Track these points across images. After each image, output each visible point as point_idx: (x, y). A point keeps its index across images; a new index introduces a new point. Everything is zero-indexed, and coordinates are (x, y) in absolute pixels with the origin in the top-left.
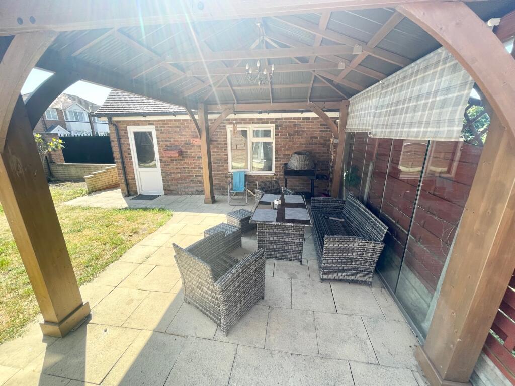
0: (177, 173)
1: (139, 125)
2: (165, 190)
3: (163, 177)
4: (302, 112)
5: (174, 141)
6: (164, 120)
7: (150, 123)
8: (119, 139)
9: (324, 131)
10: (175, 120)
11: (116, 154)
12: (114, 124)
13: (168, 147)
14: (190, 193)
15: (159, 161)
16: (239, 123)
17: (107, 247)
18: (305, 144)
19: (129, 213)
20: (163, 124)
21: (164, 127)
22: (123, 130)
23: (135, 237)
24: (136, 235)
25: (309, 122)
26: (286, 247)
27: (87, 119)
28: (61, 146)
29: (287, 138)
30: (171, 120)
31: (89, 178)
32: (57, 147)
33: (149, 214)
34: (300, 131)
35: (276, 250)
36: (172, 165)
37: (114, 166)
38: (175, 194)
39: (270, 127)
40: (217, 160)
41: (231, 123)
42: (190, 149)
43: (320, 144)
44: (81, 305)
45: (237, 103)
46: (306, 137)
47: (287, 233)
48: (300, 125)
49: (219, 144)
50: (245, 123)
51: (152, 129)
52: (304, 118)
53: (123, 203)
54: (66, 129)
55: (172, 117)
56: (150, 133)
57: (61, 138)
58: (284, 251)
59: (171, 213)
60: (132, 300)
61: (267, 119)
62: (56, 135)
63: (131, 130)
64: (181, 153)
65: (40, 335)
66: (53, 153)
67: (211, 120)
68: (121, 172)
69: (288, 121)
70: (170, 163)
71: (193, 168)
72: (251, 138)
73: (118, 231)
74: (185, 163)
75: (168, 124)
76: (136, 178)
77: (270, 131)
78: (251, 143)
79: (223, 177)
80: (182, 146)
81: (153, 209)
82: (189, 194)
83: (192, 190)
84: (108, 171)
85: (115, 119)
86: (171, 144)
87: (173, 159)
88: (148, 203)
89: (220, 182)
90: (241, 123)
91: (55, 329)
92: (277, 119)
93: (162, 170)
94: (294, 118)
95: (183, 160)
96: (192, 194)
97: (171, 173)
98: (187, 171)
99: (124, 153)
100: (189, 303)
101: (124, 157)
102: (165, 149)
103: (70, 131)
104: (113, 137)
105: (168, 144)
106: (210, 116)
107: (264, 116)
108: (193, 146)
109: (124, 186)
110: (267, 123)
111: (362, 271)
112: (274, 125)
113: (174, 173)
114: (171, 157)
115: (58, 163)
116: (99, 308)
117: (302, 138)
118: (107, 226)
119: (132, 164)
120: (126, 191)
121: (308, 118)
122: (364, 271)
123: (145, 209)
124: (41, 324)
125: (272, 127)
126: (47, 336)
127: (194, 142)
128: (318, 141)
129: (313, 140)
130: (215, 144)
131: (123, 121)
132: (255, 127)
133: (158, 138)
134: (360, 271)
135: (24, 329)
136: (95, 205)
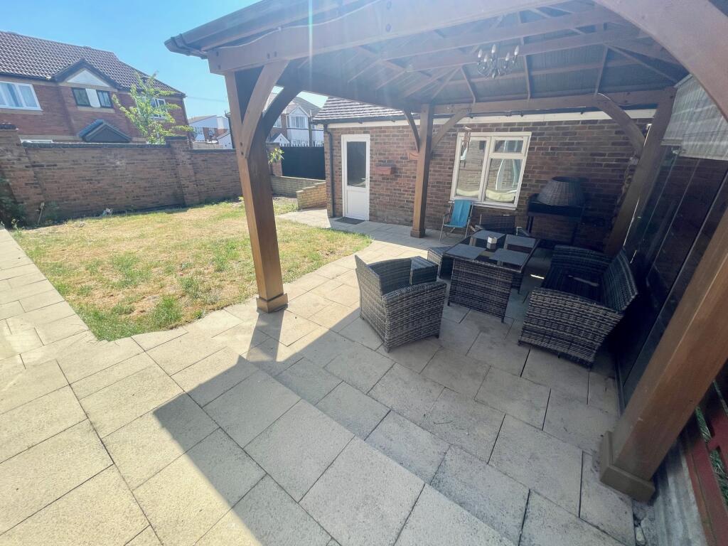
0: (386, 195)
1: (353, 133)
2: (371, 215)
3: (370, 200)
4: (582, 111)
5: (389, 154)
6: (381, 128)
7: (365, 131)
8: (332, 150)
9: (620, 144)
10: (394, 127)
11: (328, 168)
12: (329, 133)
13: (382, 161)
14: (398, 222)
15: (369, 179)
16: (474, 130)
17: (306, 260)
18: (579, 164)
19: (330, 234)
20: (380, 132)
21: (380, 136)
22: (337, 140)
23: (332, 257)
24: (333, 255)
25: (594, 128)
26: (486, 296)
27: (307, 127)
28: (281, 157)
29: (548, 154)
30: (388, 127)
31: (301, 193)
32: (277, 157)
33: (349, 238)
34: (573, 143)
35: (473, 297)
36: (382, 184)
37: (324, 182)
38: (380, 222)
39: (522, 137)
40: (437, 182)
41: (464, 131)
42: (405, 166)
43: (608, 165)
44: (282, 294)
45: (476, 102)
46: (582, 154)
47: (490, 279)
48: (575, 134)
49: (443, 160)
50: (484, 131)
51: (365, 138)
52: (584, 122)
53: (327, 223)
54: (287, 138)
55: (390, 124)
56: (364, 144)
57: (282, 148)
58: (483, 300)
59: (370, 240)
60: (318, 304)
61: (520, 124)
62: (278, 144)
63: (346, 139)
64: (394, 170)
65: (255, 307)
66: (274, 164)
67: (438, 126)
68: (330, 189)
69: (554, 127)
70: (380, 182)
71: (406, 191)
72: (489, 153)
73: (318, 248)
74: (397, 183)
75: (385, 132)
76: (343, 197)
77: (521, 143)
78: (489, 161)
79: (441, 206)
80: (397, 162)
81: (354, 234)
82: (395, 223)
83: (401, 219)
84: (317, 188)
85: (331, 126)
86: (384, 158)
87: (385, 178)
88: (351, 226)
89: (437, 211)
90: (479, 131)
91: (265, 305)
92: (536, 124)
93: (371, 190)
94: (567, 122)
95: (394, 180)
96: (399, 224)
97: (380, 195)
98: (399, 194)
99: (334, 166)
100: (363, 319)
101: (334, 172)
102: (377, 164)
103: (290, 141)
104: (327, 149)
105: (382, 158)
106: (436, 122)
107: (516, 119)
108: (410, 161)
109: (330, 206)
110: (519, 130)
111: (580, 345)
112: (530, 134)
113: (383, 195)
114: (383, 175)
115: (277, 176)
116: (294, 302)
117: (575, 154)
118: (309, 242)
119: (341, 181)
120: (332, 212)
121: (595, 122)
122: (583, 346)
123: (346, 232)
124: (257, 299)
125: (525, 137)
126: (259, 309)
127: (411, 156)
128: (604, 160)
129: (594, 159)
130: (438, 160)
131: (338, 129)
132: (499, 137)
133: (371, 150)
134: (576, 343)
135: (246, 300)
136: (302, 222)
